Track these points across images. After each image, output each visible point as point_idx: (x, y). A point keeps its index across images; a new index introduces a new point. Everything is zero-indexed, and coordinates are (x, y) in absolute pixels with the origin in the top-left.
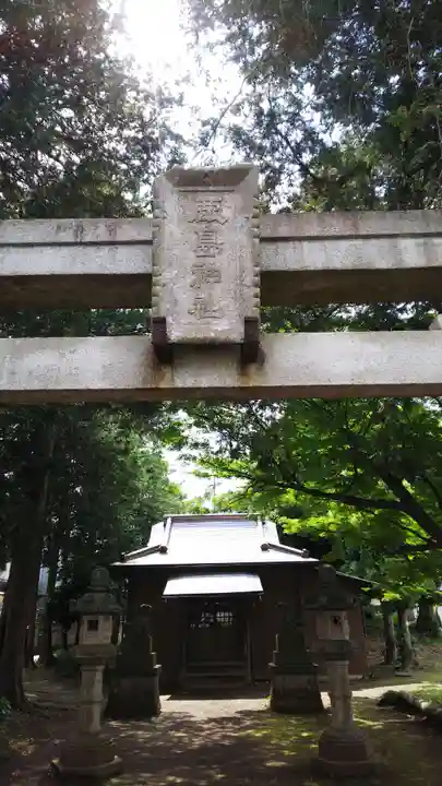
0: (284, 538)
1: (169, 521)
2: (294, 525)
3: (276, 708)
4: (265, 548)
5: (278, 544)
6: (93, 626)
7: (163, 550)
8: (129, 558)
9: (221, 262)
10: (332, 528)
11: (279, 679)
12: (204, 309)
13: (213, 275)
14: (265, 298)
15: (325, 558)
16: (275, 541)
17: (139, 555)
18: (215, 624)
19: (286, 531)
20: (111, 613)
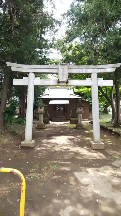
0: (75, 93)
1: (49, 88)
2: (77, 91)
3: (70, 123)
4: (70, 95)
5: (73, 94)
6: (41, 108)
7: (48, 95)
8: (41, 96)
9: (64, 73)
10: (85, 91)
11: (71, 118)
12: (63, 78)
13: (64, 74)
14: (69, 76)
15: (83, 97)
16: (73, 93)
17: (43, 96)
18: (59, 110)
19: (75, 92)
20: (43, 106)
